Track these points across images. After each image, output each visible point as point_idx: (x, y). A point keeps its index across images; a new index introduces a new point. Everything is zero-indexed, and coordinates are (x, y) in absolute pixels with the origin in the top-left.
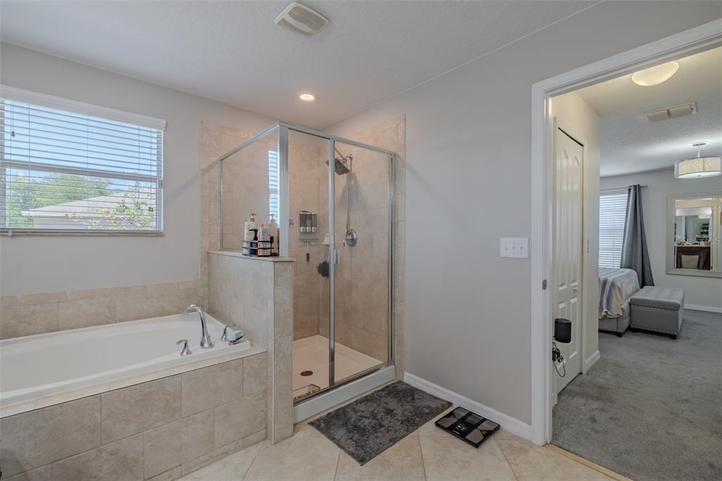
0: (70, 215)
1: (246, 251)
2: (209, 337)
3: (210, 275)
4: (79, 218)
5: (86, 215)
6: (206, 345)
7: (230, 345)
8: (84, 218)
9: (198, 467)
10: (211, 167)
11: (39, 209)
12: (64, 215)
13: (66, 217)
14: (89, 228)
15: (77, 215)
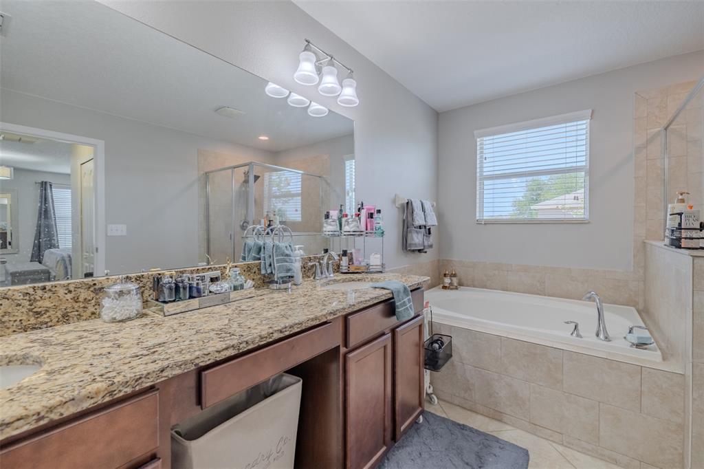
0: (560, 207)
1: (667, 241)
2: (604, 328)
3: (645, 268)
4: (567, 208)
5: (572, 206)
6: (602, 336)
7: (631, 346)
8: (571, 208)
9: (580, 450)
10: (649, 141)
11: (541, 203)
12: (555, 207)
13: (557, 208)
14: (574, 216)
15: (566, 206)
